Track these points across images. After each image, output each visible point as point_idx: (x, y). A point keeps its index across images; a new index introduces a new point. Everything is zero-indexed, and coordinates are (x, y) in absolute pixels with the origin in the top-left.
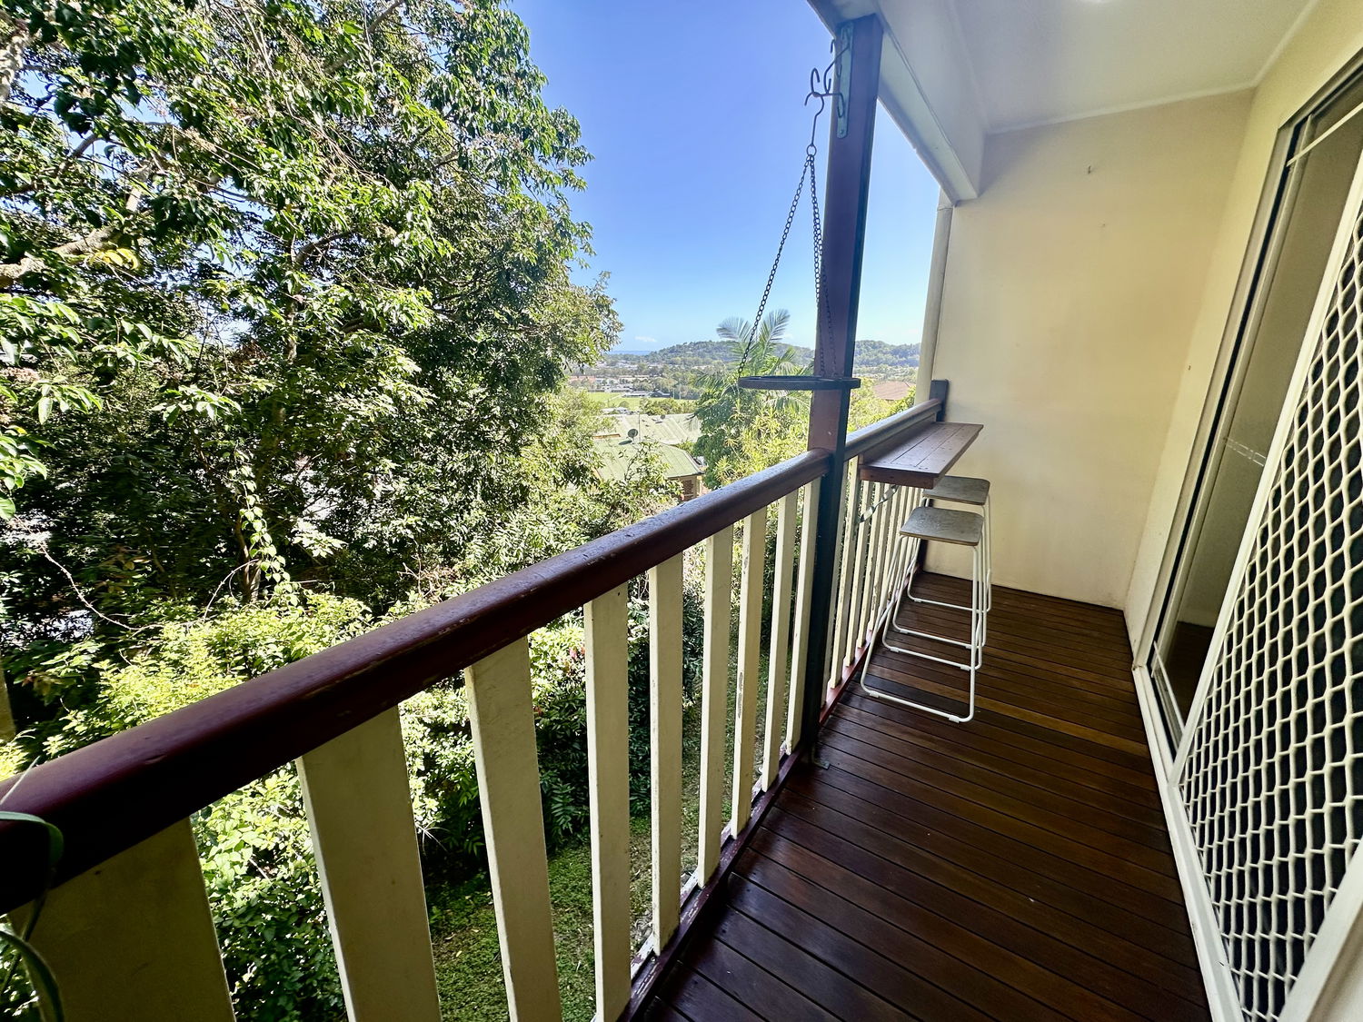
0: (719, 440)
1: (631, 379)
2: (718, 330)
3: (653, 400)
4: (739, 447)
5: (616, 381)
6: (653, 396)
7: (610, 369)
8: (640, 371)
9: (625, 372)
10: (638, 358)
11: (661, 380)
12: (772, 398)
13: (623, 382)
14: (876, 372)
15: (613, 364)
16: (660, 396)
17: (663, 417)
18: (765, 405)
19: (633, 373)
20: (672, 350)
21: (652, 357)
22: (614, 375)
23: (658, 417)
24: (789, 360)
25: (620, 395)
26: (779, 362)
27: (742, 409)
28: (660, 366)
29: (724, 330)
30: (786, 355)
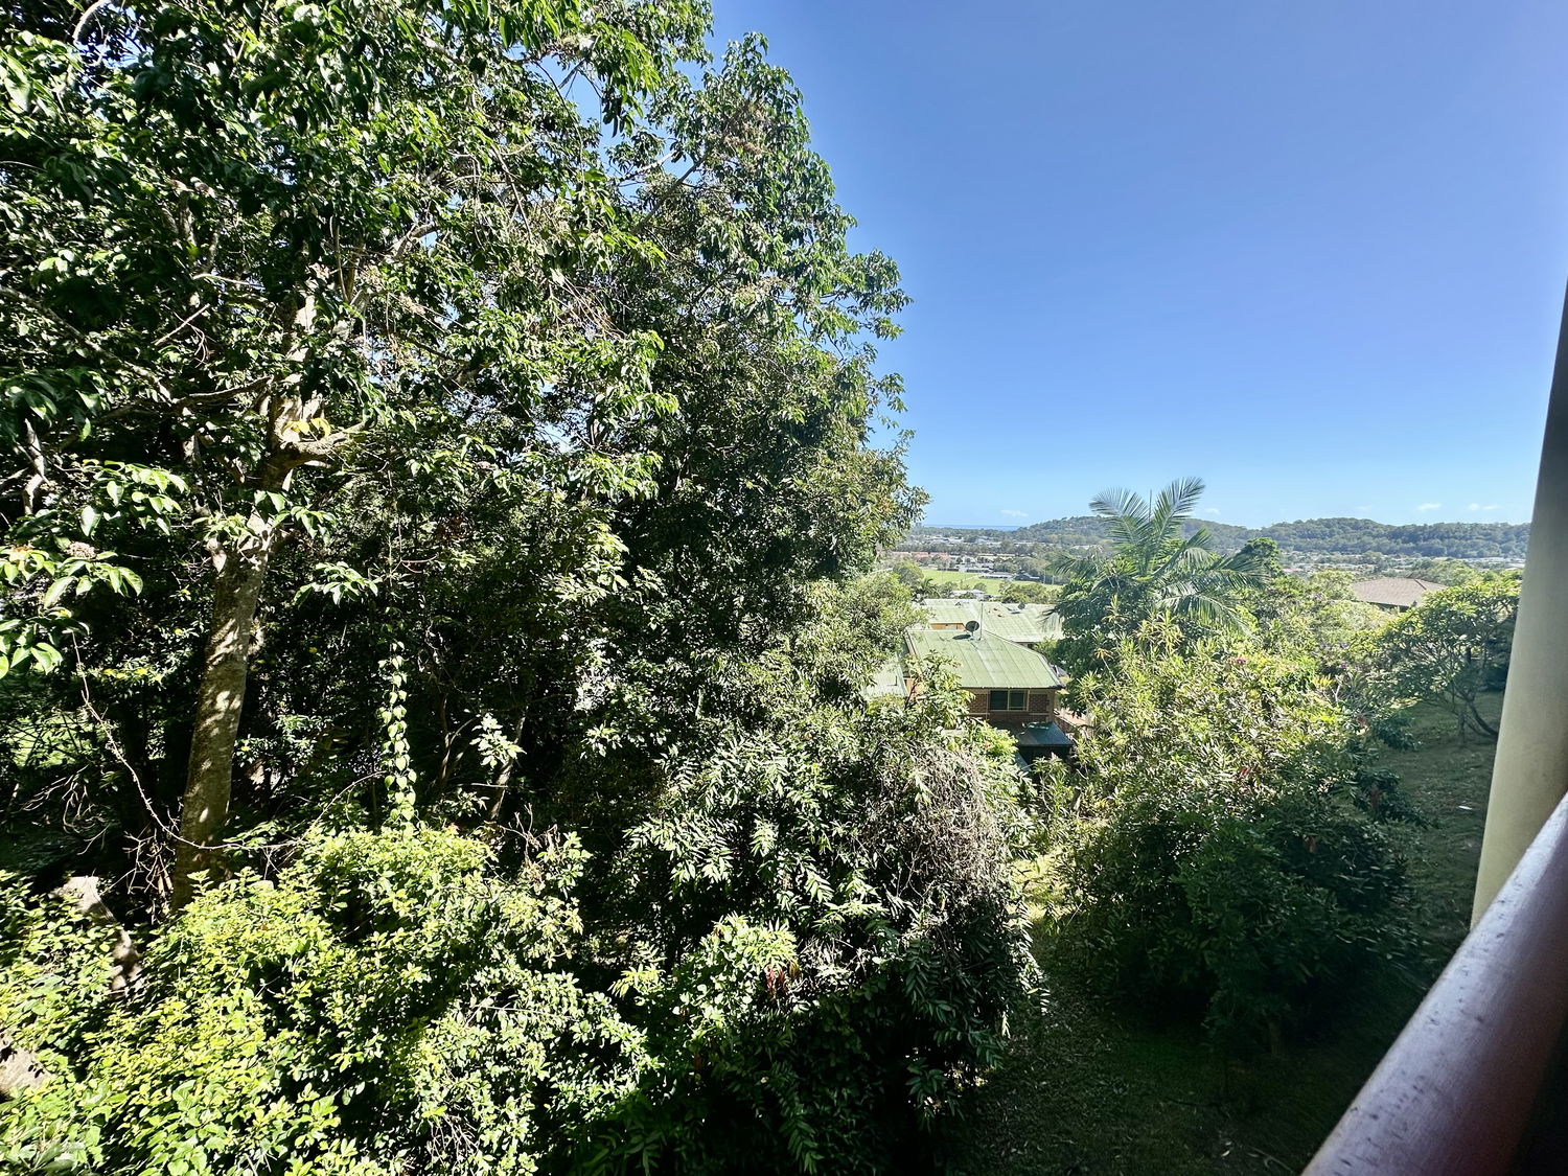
0: (1088, 645)
1: (991, 558)
2: (1092, 505)
3: (1017, 583)
4: (1114, 661)
5: (973, 560)
6: (1018, 579)
7: (968, 546)
8: (1004, 549)
9: (984, 550)
10: (1003, 534)
11: (1029, 560)
12: (1172, 595)
13: (981, 561)
14: (1360, 562)
15: (972, 540)
16: (1027, 579)
17: (1021, 607)
18: (1158, 606)
19: (995, 551)
20: (1047, 526)
21: (1021, 533)
22: (972, 553)
23: (1014, 606)
24: (1200, 545)
25: (976, 576)
26: (1184, 547)
27: (1122, 609)
28: (1030, 544)
29: (1099, 504)
30: (1195, 538)
